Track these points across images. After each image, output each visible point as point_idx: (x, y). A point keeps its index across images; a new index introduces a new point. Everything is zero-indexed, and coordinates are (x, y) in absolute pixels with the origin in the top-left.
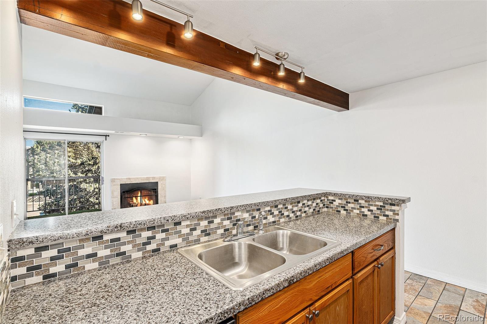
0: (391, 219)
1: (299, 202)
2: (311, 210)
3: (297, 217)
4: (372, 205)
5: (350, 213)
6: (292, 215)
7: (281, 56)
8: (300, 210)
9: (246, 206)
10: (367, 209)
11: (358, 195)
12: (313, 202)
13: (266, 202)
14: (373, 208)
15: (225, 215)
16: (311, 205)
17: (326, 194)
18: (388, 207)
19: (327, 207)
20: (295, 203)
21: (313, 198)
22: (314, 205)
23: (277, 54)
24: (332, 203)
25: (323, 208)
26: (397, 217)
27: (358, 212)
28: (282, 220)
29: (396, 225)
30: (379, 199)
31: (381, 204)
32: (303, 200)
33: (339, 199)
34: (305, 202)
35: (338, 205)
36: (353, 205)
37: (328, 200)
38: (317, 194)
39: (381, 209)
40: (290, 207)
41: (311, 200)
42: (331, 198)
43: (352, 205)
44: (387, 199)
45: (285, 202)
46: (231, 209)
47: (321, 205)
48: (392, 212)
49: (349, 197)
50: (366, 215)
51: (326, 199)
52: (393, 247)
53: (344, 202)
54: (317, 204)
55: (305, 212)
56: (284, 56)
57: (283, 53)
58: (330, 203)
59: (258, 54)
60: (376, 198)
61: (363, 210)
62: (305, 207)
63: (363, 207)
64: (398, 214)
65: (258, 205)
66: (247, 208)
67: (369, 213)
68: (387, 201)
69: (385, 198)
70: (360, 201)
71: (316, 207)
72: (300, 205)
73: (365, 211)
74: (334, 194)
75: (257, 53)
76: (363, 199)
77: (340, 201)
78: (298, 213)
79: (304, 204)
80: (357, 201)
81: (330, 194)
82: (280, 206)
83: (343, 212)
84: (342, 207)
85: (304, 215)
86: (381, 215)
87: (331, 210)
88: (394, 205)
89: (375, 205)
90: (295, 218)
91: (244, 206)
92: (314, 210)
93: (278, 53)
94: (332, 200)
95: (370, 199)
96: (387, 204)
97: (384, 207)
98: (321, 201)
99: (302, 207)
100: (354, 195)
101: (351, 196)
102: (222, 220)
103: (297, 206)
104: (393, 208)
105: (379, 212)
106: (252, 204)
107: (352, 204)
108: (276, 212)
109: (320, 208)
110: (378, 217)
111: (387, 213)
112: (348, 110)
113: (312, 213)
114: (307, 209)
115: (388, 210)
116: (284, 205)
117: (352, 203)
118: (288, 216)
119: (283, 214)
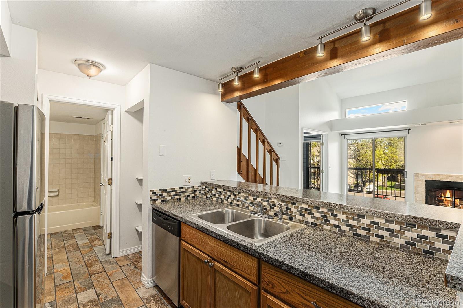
9: (278, 196)
13: (299, 198)
46: (266, 194)
65: (290, 199)
66: (279, 197)
91: (277, 195)
106: (284, 195)
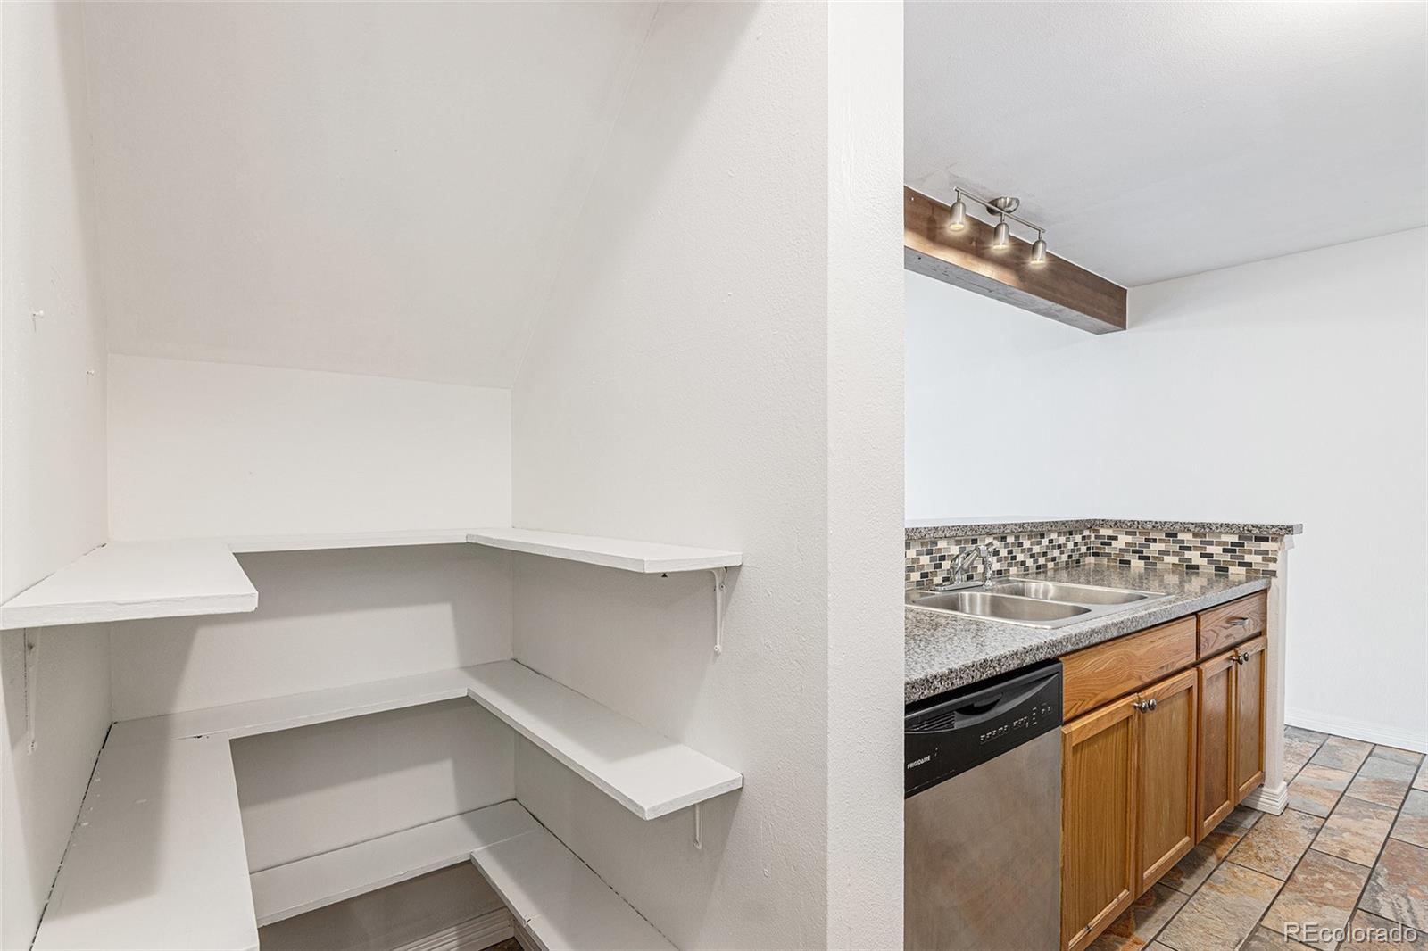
0: (1257, 571)
1: (1042, 536)
2: (1065, 557)
3: (1038, 567)
4: (1211, 543)
5: (1155, 564)
6: (1030, 562)
7: (1002, 207)
8: (1045, 554)
9: (956, 530)
10: (1198, 553)
11: (1175, 523)
12: (1068, 540)
13: (988, 525)
14: (1215, 550)
15: (922, 544)
16: (1065, 545)
17: (1093, 525)
18: (1248, 545)
19: (1096, 554)
20: (1036, 536)
21: (1070, 529)
22: (1070, 545)
23: (994, 202)
24: (1110, 544)
25: (1086, 555)
26: (1272, 566)
27: (1176, 560)
28: (1013, 570)
29: (1270, 583)
30: (1229, 528)
31: (1235, 539)
32: (1050, 531)
33: (1128, 533)
34: (1054, 536)
35: (1124, 547)
36: (1164, 545)
37: (1097, 537)
38: (1077, 521)
39: (1234, 551)
40: (1027, 544)
41: (1065, 534)
42: (1104, 532)
43: (1162, 547)
44: (1250, 528)
45: (1020, 530)
46: (932, 533)
47: (1083, 549)
48: (1261, 557)
49: (1154, 527)
50: (1196, 567)
51: (1093, 535)
52: (1260, 633)
53: (1141, 540)
54: (1076, 544)
55: (1054, 559)
56: (1010, 205)
57: (1008, 200)
58: (1103, 543)
59: (963, 203)
60: (1221, 526)
61: (1187, 554)
62: (1054, 547)
63: (1189, 549)
64: (1275, 560)
65: (975, 531)
66: (957, 533)
67: (1204, 561)
68: (1248, 530)
69: (1245, 526)
70: (1180, 536)
71: (1073, 551)
72: (1045, 542)
73: (1194, 556)
74: (1116, 524)
75: (958, 202)
76: (1189, 530)
77: (1129, 539)
78: (1042, 561)
79: (1051, 541)
80: (1175, 535)
81: (1105, 523)
82: (1010, 539)
83: (1137, 565)
84: (1134, 552)
85: (1051, 565)
86: (1233, 564)
87: (1105, 560)
88: (1266, 540)
89: (1219, 543)
90: (1035, 570)
91: (954, 530)
92: (1070, 557)
93: (997, 199)
94: (1109, 537)
95: (1207, 530)
96: (1249, 539)
97: (1242, 545)
98: (1084, 538)
99: (1048, 547)
100: (1165, 522)
101: (1156, 526)
102: (919, 553)
103: (1039, 543)
104: (1264, 546)
105: (1228, 557)
106: (966, 526)
107: (1161, 544)
108: (1003, 553)
109: (1081, 555)
110: (1226, 570)
111: (1248, 558)
112: (1125, 329)
113: (1067, 563)
114: (1056, 553)
115: (1250, 552)
116: (1017, 538)
117: (1161, 541)
118: (1023, 563)
119: (1014, 558)
